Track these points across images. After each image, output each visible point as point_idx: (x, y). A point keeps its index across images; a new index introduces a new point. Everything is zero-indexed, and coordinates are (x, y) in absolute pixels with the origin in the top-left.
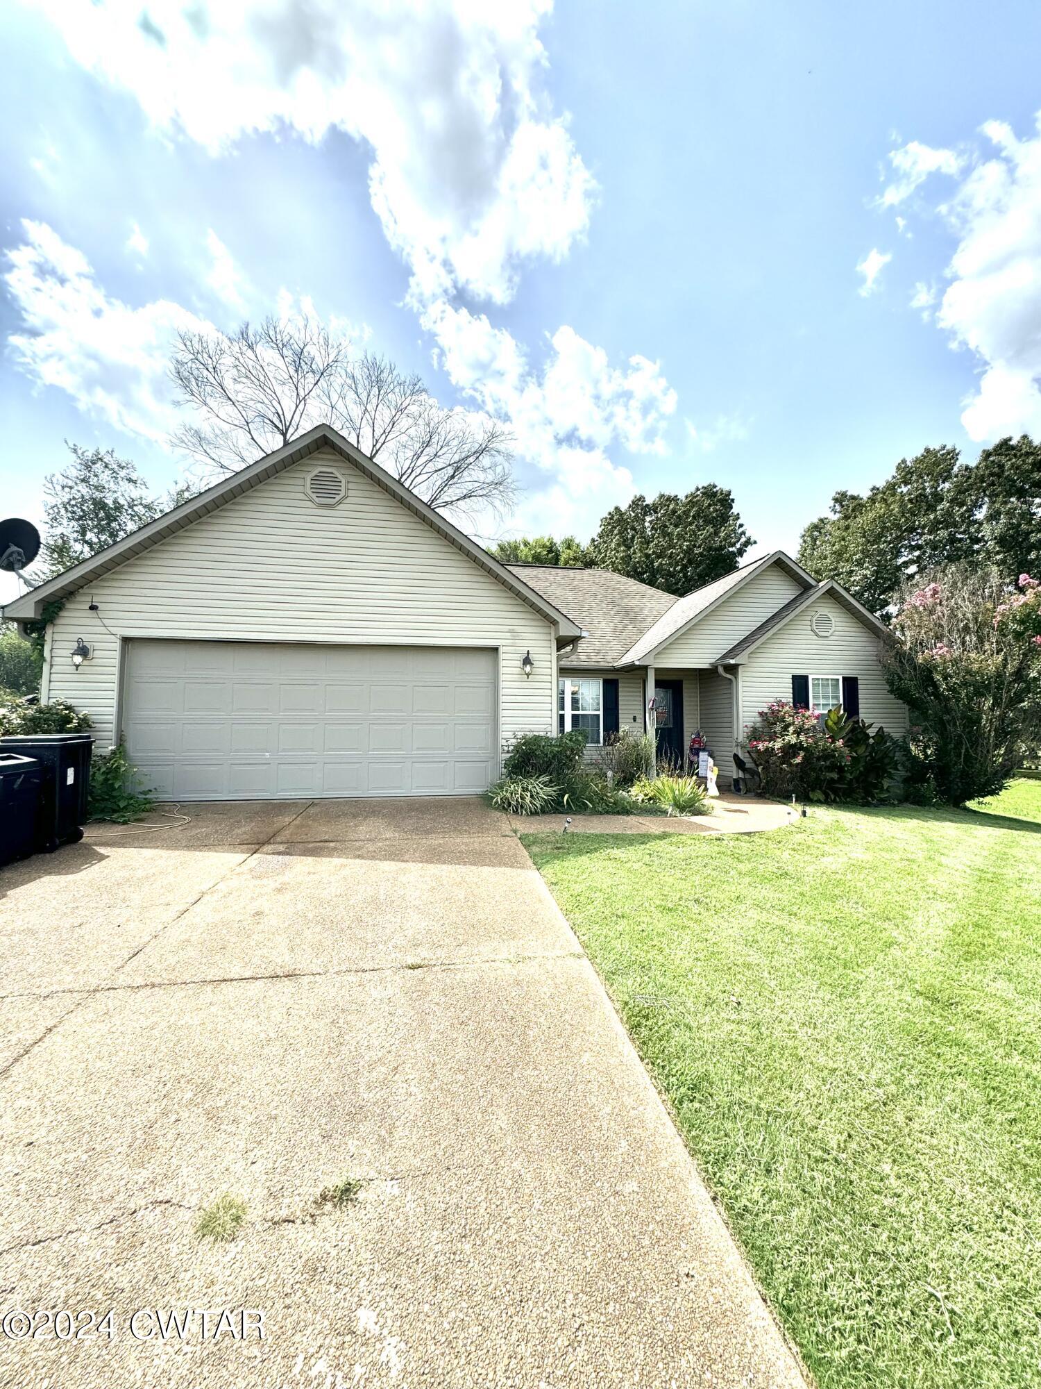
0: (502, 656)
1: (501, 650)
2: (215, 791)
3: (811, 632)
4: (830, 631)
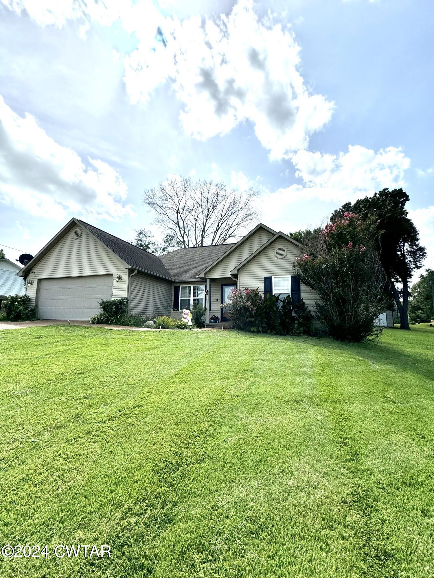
0: (112, 277)
1: (113, 275)
3: (274, 257)
4: (284, 255)
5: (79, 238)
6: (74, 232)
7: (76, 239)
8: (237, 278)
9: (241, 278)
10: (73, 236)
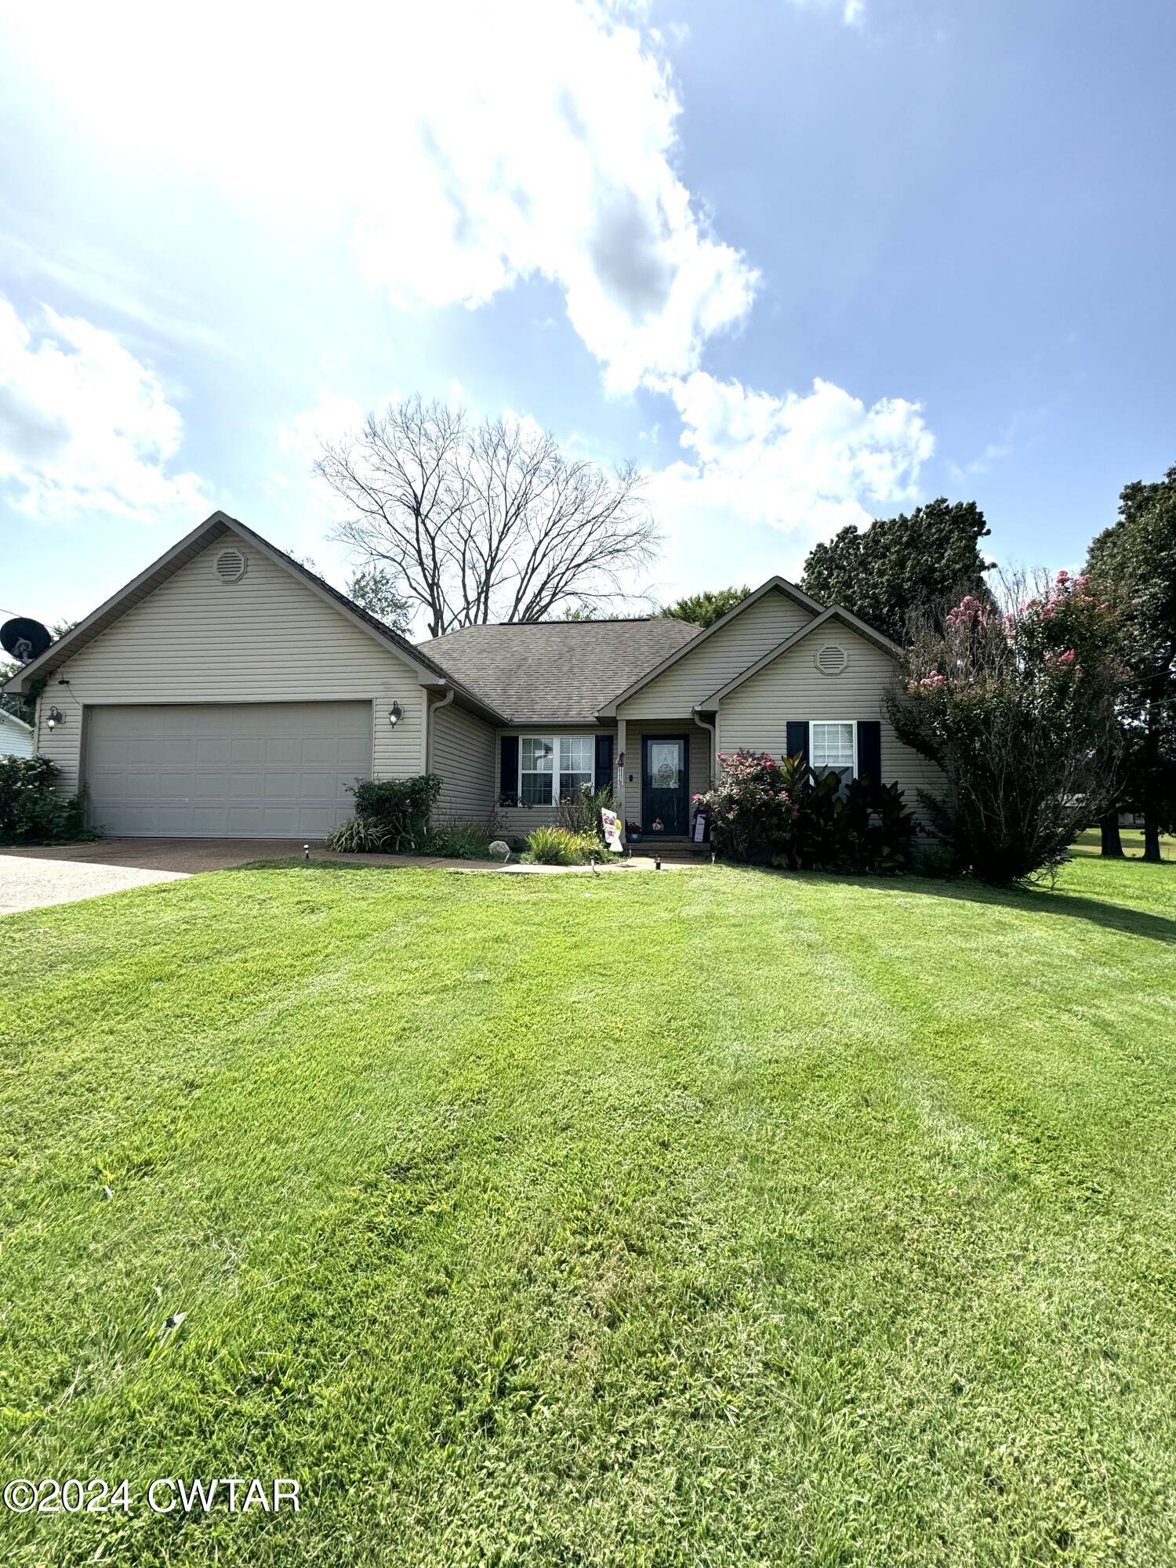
0: (375, 708)
1: (374, 703)
2: (148, 830)
3: (815, 670)
4: (841, 667)
5: (240, 578)
6: (217, 557)
7: (226, 583)
8: (713, 724)
9: (723, 723)
10: (214, 569)
